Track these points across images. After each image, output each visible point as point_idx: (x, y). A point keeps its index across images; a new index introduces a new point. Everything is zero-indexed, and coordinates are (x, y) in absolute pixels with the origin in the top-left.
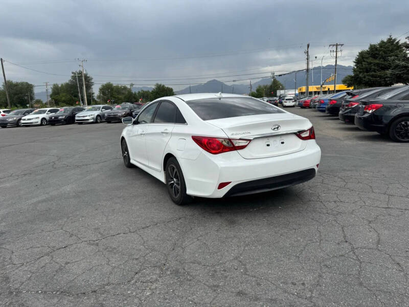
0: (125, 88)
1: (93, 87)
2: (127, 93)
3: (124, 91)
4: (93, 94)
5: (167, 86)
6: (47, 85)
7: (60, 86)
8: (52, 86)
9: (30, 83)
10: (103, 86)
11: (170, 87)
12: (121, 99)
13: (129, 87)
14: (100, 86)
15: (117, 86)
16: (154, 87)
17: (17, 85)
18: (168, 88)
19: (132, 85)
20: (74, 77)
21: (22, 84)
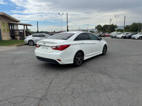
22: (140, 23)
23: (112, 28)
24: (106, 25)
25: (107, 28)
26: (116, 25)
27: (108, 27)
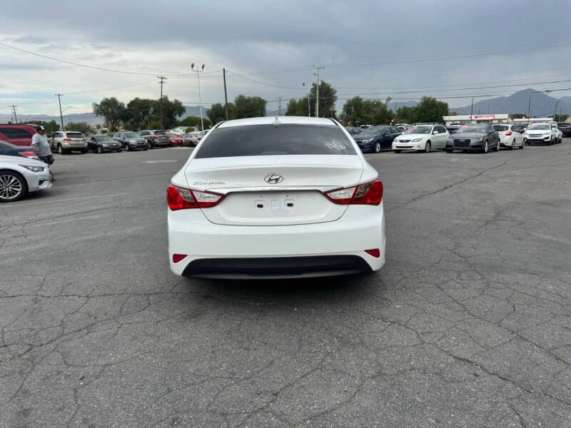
0: (379, 104)
1: (335, 103)
2: (379, 110)
3: (375, 109)
4: (335, 112)
5: (439, 100)
6: (280, 100)
7: (297, 101)
8: (288, 102)
9: (262, 98)
10: (349, 101)
11: (444, 101)
12: (370, 119)
13: (384, 102)
14: (345, 102)
15: (368, 101)
16: (418, 101)
17: (248, 100)
18: (440, 102)
19: (389, 99)
20: (314, 90)
21: (254, 99)
22: (260, 98)
23: (166, 113)
24: (137, 99)
25: (146, 113)
26: (176, 101)
27: (148, 107)
